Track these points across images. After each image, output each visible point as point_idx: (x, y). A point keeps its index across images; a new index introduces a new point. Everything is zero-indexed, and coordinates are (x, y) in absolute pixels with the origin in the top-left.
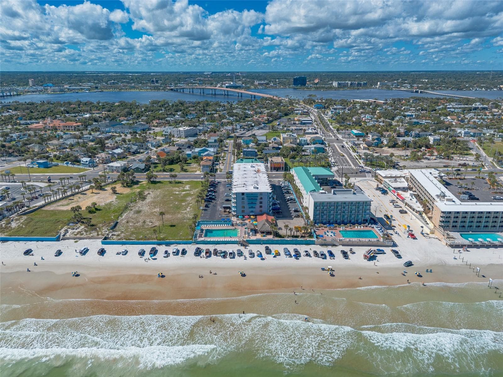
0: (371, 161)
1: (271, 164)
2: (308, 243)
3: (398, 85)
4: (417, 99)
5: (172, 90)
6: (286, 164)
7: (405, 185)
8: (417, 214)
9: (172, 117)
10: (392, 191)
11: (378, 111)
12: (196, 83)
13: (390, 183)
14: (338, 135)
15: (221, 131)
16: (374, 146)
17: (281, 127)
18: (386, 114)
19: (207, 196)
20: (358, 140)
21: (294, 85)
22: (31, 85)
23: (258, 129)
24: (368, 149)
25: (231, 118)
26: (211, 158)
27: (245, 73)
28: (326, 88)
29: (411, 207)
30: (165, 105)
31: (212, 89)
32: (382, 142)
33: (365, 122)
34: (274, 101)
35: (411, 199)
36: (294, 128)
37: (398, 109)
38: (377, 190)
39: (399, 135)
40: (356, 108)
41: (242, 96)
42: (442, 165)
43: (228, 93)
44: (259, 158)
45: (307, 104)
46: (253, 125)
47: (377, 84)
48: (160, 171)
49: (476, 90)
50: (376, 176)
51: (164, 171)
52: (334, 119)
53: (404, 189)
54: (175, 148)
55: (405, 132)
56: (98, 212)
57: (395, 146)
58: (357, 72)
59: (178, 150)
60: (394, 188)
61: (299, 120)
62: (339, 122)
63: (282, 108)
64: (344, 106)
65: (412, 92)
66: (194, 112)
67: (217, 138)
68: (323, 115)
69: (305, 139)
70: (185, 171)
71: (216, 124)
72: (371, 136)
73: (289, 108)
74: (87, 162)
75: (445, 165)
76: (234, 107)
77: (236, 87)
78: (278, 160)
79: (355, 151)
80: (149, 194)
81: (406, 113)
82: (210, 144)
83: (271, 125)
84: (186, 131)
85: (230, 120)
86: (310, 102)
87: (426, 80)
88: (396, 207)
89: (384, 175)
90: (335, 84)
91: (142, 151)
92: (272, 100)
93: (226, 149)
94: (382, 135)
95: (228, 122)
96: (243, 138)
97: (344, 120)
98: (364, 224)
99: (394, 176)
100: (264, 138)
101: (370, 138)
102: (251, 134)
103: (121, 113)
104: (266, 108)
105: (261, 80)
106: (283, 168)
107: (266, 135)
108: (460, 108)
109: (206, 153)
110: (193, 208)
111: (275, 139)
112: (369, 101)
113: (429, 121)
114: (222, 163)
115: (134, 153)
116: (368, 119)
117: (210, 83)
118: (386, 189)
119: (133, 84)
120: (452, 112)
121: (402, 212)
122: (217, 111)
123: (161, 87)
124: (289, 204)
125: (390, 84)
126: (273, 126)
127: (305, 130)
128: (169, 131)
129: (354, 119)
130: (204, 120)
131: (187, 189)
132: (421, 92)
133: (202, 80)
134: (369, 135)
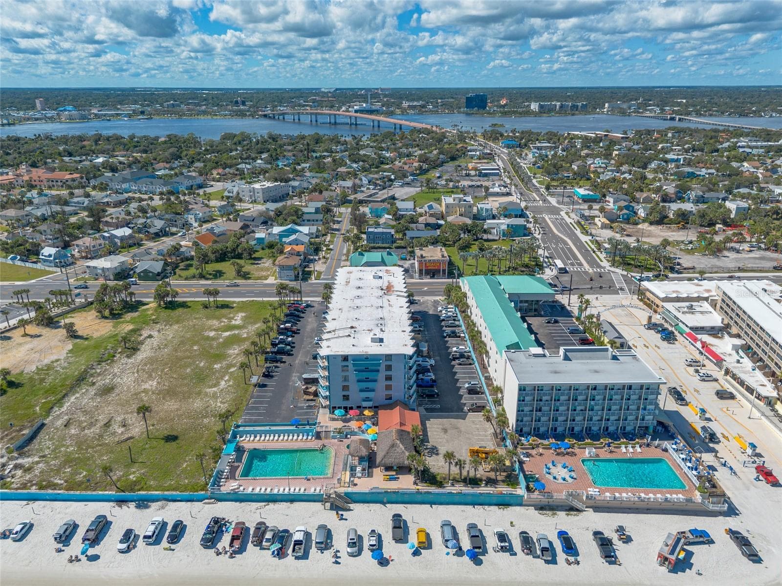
0: (623, 257)
1: (420, 263)
2: (504, 503)
3: (639, 108)
4: (679, 131)
5: (265, 116)
6: (451, 263)
7: (716, 319)
8: (761, 404)
9: (249, 164)
10: (689, 335)
11: (616, 153)
12: (307, 106)
13: (679, 315)
14: (549, 198)
15: (331, 190)
16: (621, 222)
17: (443, 182)
18: (630, 159)
19: (274, 345)
20: (590, 208)
21: (467, 108)
22: (39, 109)
23: (402, 186)
24: (611, 227)
25: (355, 165)
26: (301, 248)
27: (388, 89)
28: (520, 113)
29: (742, 383)
30: (244, 140)
31: (330, 115)
32: (636, 213)
33: (595, 172)
34: (434, 135)
35: (738, 362)
36: (465, 183)
37: (652, 148)
38: (649, 328)
39: (666, 199)
40: (576, 146)
41: (379, 126)
42: (770, 265)
43: (356, 121)
44: (397, 248)
45: (489, 139)
46: (393, 177)
47: (603, 107)
48: (194, 277)
49: (771, 116)
50: (641, 293)
51: (202, 276)
52: (539, 167)
53: (714, 332)
54: (236, 226)
55: (676, 193)
56: (11, 391)
57: (662, 220)
58: (567, 88)
59: (241, 228)
60: (691, 328)
61: (475, 169)
62: (549, 173)
63: (446, 146)
64: (554, 143)
65: (665, 120)
66: (290, 154)
67: (319, 204)
68: (518, 160)
69: (488, 207)
70: (246, 276)
71: (326, 175)
72: (611, 200)
73: (459, 146)
74: (50, 256)
75: (775, 264)
76: (362, 145)
77: (371, 112)
78: (435, 254)
79: (586, 232)
80: (150, 336)
81: (668, 156)
82: (305, 217)
83: (425, 177)
84: (265, 191)
85: (351, 167)
86: (494, 135)
87: (684, 101)
88: (704, 380)
89: (662, 295)
90: (534, 106)
91: (174, 229)
92: (428, 132)
93: (336, 226)
94: (634, 199)
95: (349, 173)
96: (370, 205)
97: (557, 168)
98: (642, 437)
99: (685, 295)
100: (410, 205)
101: (611, 204)
102: (386, 196)
103: (161, 156)
104: (418, 146)
105: (413, 100)
106: (444, 271)
107: (413, 199)
108: (762, 147)
109: (293, 237)
110: (235, 379)
111: (430, 207)
112: (597, 134)
113: (713, 171)
114: (324, 257)
115: (157, 236)
116: (600, 167)
117: (329, 105)
118: (670, 329)
119: (204, 107)
120: (748, 154)
121: (723, 395)
122: (332, 152)
123: (248, 111)
124: (457, 368)
125: (625, 106)
126: (428, 181)
127: (487, 189)
128: (235, 190)
129: (575, 167)
130: (303, 169)
131: (237, 323)
132: (680, 120)
133: (317, 101)
134: (607, 198)
